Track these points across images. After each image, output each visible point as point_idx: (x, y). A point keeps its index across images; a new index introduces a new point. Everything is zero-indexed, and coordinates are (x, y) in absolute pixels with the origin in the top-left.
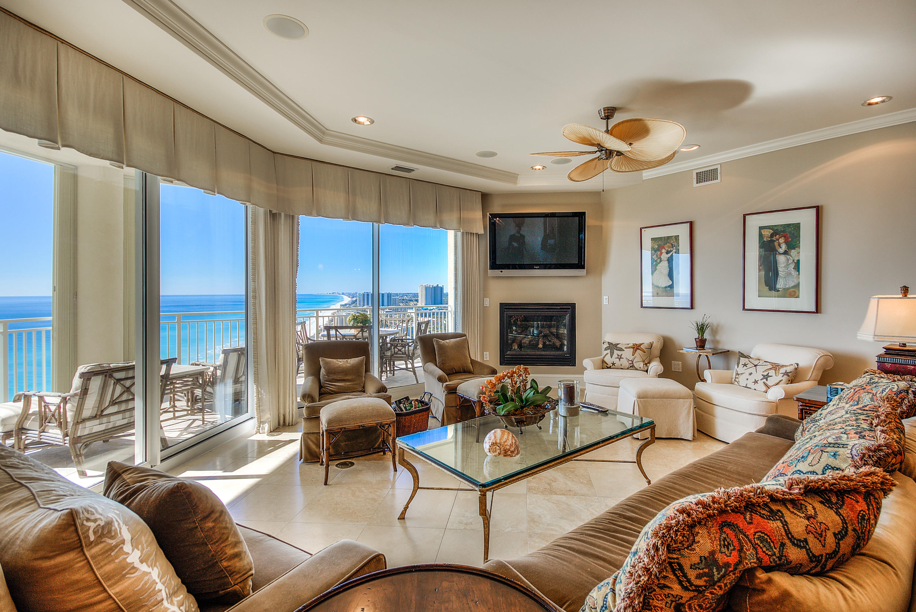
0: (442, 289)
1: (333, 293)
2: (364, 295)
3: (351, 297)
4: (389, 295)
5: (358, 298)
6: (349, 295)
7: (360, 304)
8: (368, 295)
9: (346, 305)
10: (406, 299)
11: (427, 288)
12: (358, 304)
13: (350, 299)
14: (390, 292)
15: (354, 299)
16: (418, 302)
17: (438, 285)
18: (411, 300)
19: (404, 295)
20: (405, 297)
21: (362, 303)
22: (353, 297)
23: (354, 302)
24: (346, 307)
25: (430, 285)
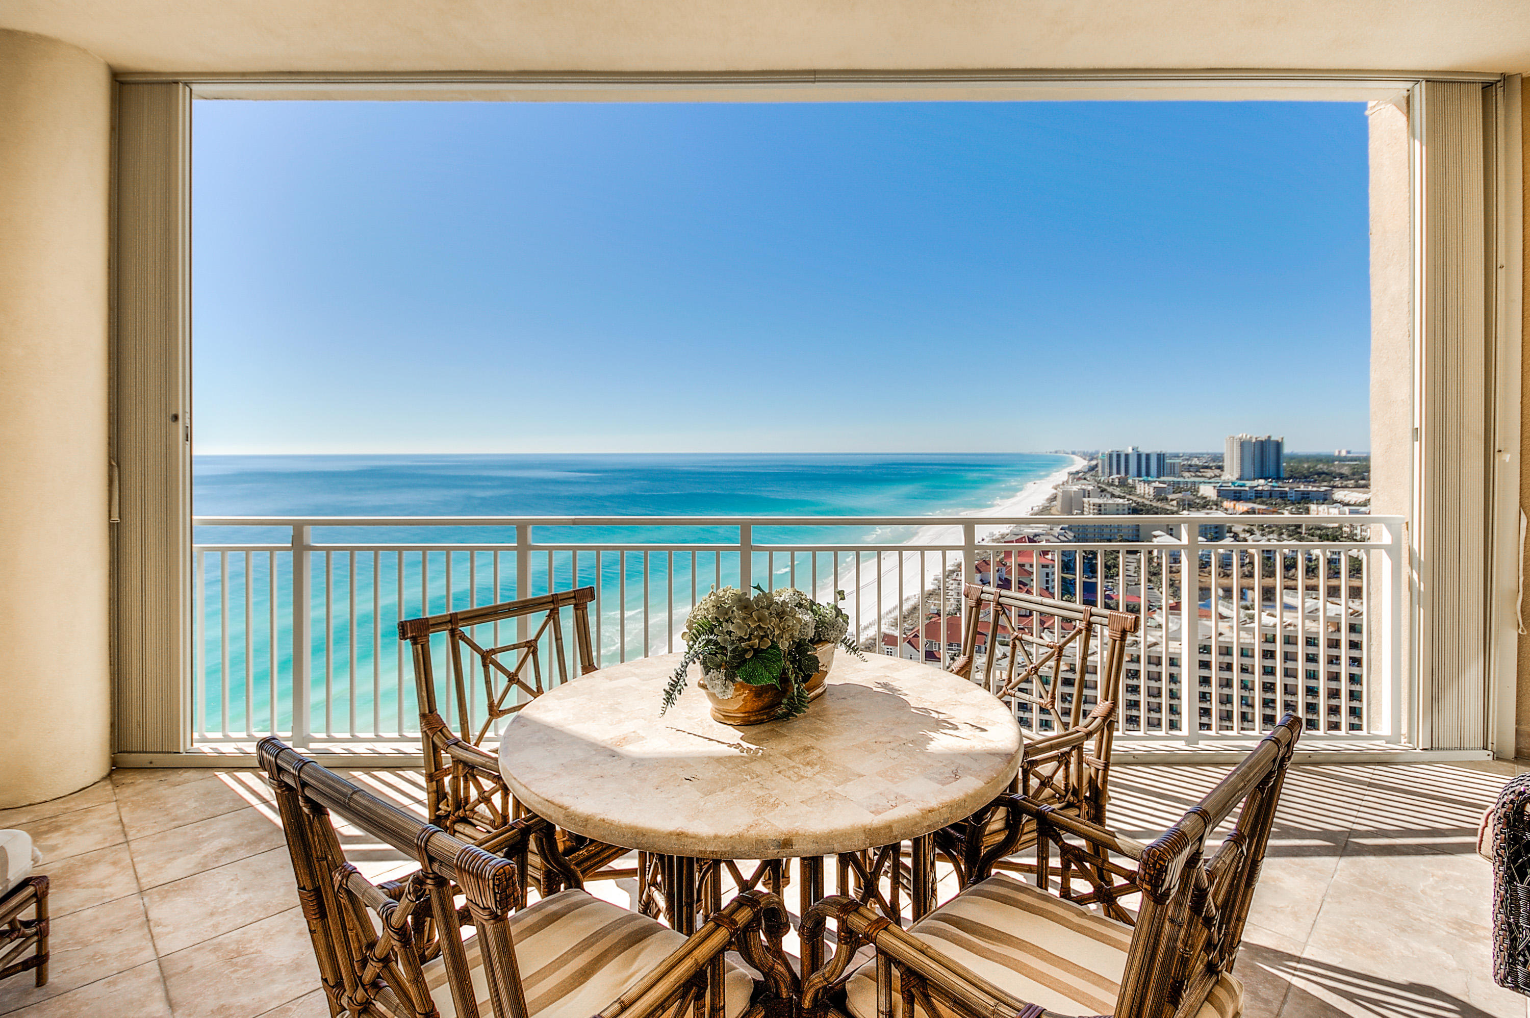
0: (1278, 445)
1: (1056, 452)
2: (1110, 456)
3: (1088, 458)
4: (1161, 457)
5: (1100, 462)
6: (1084, 455)
7: (1103, 472)
8: (1118, 456)
9: (1078, 473)
10: (1197, 465)
11: (1243, 444)
12: (1100, 472)
13: (1085, 463)
14: (1164, 452)
15: (1094, 463)
16: (1222, 471)
18: (1207, 467)
19: (1191, 456)
20: (1195, 461)
21: (1107, 471)
22: (1092, 460)
23: (1093, 468)
24: (1077, 476)
25: (1251, 438)
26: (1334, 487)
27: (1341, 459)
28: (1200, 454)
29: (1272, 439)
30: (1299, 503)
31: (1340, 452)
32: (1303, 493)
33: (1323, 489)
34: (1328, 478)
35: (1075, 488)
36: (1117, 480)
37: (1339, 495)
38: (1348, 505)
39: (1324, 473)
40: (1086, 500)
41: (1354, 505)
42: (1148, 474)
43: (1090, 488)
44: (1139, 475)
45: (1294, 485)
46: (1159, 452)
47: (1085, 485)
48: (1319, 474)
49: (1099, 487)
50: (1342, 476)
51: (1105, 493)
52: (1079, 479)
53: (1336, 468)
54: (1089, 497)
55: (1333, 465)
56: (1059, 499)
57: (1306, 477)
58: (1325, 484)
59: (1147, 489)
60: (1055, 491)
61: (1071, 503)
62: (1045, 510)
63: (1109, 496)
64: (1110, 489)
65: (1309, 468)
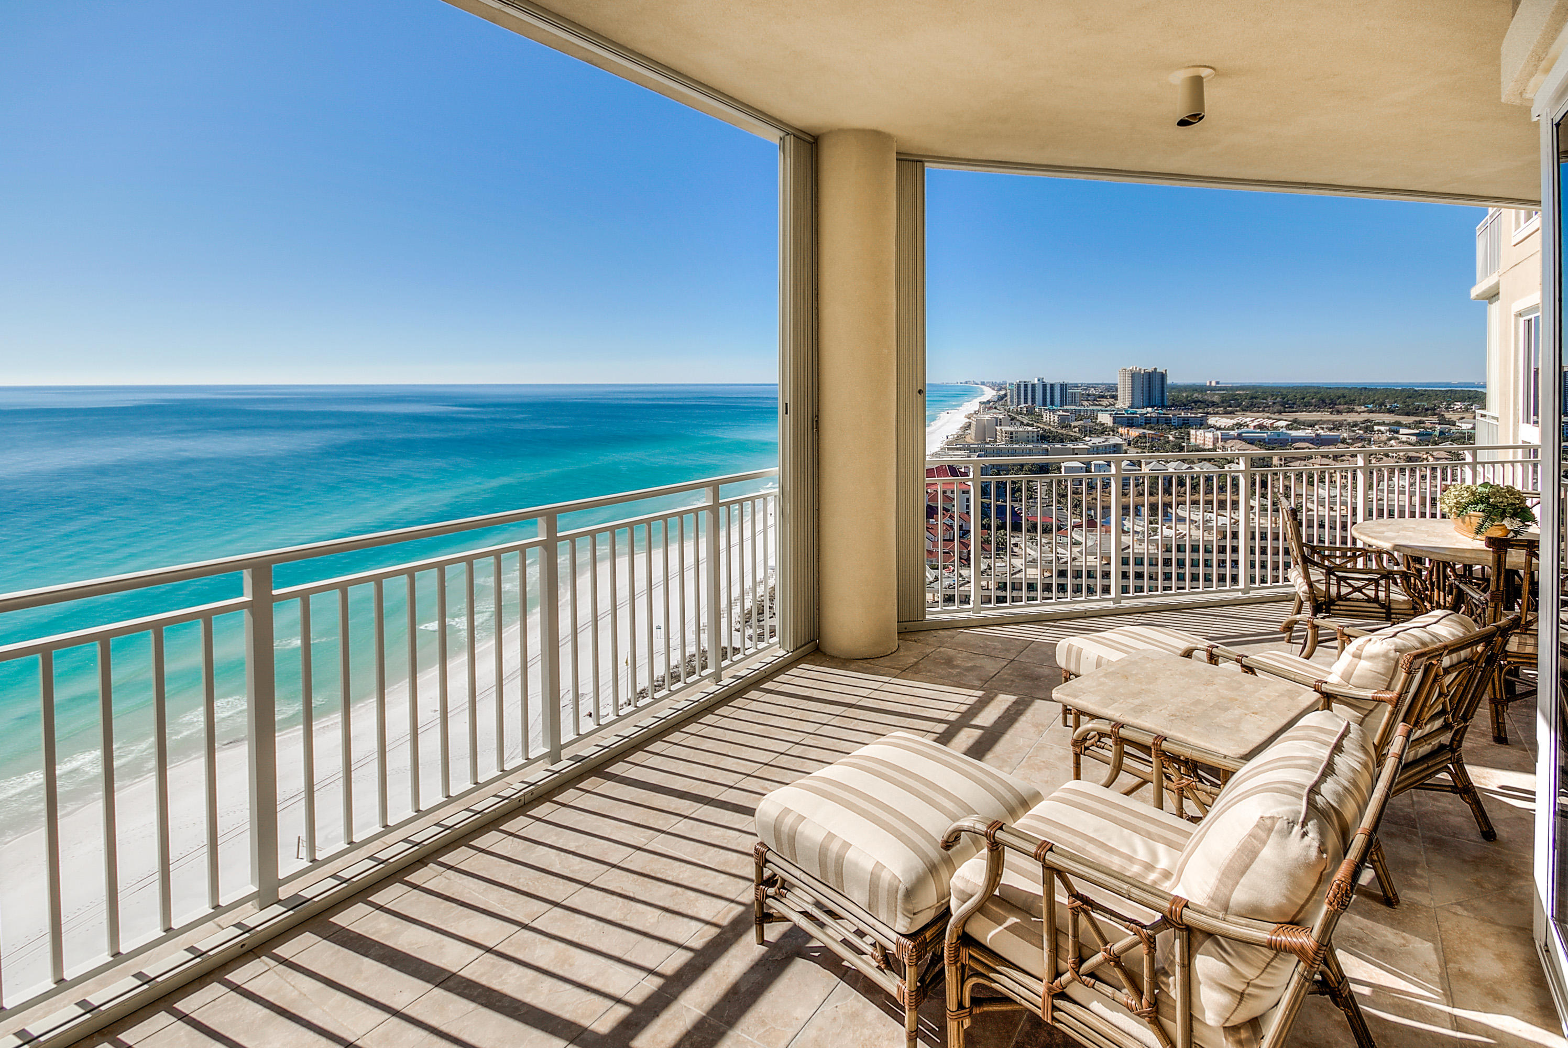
0: (1163, 376)
1: (966, 383)
2: (1019, 386)
3: (997, 388)
4: (1063, 387)
5: (1008, 391)
6: (992, 386)
7: (1012, 401)
8: (1026, 386)
9: (989, 402)
10: (1094, 395)
11: (1134, 375)
12: (1009, 401)
13: (994, 393)
14: (1066, 382)
15: (1002, 393)
16: (1117, 400)
17: (1155, 369)
18: (1103, 397)
19: (1088, 387)
20: (1092, 391)
21: (1015, 400)
22: (1000, 390)
23: (1001, 398)
24: (988, 406)
25: (1140, 369)
26: (1208, 413)
27: (1212, 389)
28: (1096, 384)
29: (1158, 371)
30: (1181, 428)
31: (1210, 382)
32: (1184, 419)
33: (1200, 415)
34: (1203, 405)
35: (987, 417)
36: (1025, 409)
37: (1212, 420)
38: (1219, 429)
39: (1199, 401)
40: (998, 428)
41: (1223, 429)
42: (1052, 403)
43: (1001, 417)
44: (1044, 404)
45: (1176, 412)
46: (1062, 382)
47: (996, 413)
48: (1195, 402)
49: (1009, 416)
50: (1214, 404)
51: (1014, 421)
52: (990, 408)
53: (1208, 397)
54: (1001, 425)
55: (1206, 394)
56: (973, 427)
57: (1185, 405)
58: (1201, 411)
59: (1052, 417)
60: (968, 420)
61: (985, 431)
62: (960, 437)
63: (1018, 424)
64: (1019, 417)
65: (1188, 397)
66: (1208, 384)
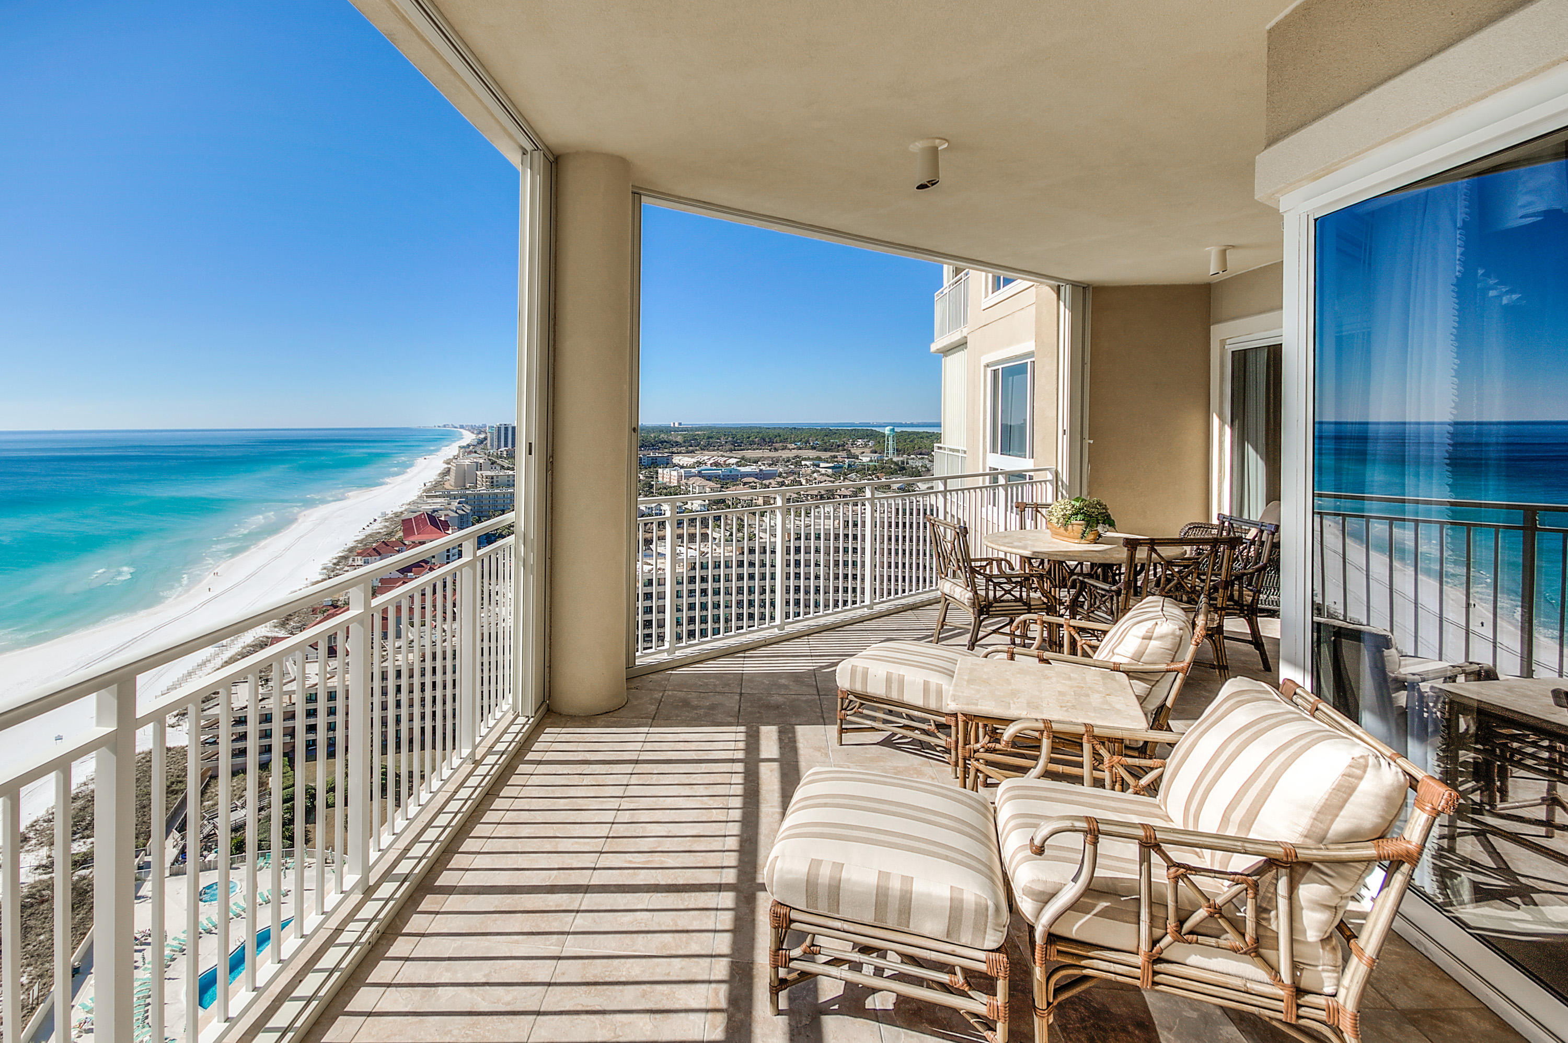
1: (445, 426)
3: (475, 432)
5: (489, 435)
6: (472, 429)
7: (492, 445)
8: (506, 429)
9: (469, 446)
12: (489, 445)
13: (474, 436)
15: (482, 436)
21: (495, 443)
22: (480, 433)
23: (481, 442)
24: (468, 450)
26: (673, 453)
27: (676, 430)
30: (650, 468)
31: (674, 424)
32: (653, 458)
33: (666, 455)
34: (668, 445)
35: (467, 462)
36: (505, 453)
37: (676, 459)
38: (682, 467)
39: (665, 442)
40: (478, 473)
41: (686, 467)
43: (481, 461)
45: (645, 453)
47: (476, 458)
48: (662, 442)
49: (490, 460)
50: (677, 444)
51: (495, 465)
52: (470, 452)
53: (672, 437)
54: (481, 470)
55: (671, 435)
56: (453, 473)
57: (653, 446)
58: (666, 450)
60: (446, 466)
61: (465, 477)
62: (438, 484)
63: (498, 468)
64: (499, 461)
65: (655, 437)
66: (672, 425)
